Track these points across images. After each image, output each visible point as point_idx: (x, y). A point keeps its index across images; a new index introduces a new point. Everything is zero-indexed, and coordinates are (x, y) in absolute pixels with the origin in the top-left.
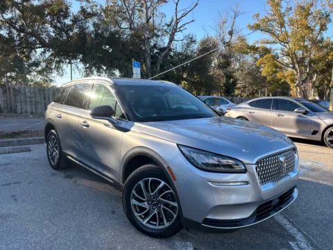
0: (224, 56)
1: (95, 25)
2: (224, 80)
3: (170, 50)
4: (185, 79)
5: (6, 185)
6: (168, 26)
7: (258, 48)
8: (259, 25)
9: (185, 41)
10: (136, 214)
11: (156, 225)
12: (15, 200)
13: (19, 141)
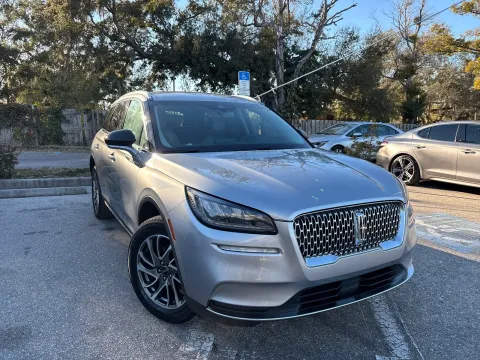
0: (407, 60)
1: (208, 23)
2: (404, 98)
3: (316, 53)
4: (340, 98)
5: (30, 234)
6: (316, 16)
7: (469, 43)
8: (472, 5)
9: (341, 39)
10: (143, 285)
11: (165, 303)
12: (26, 253)
13: (80, 181)
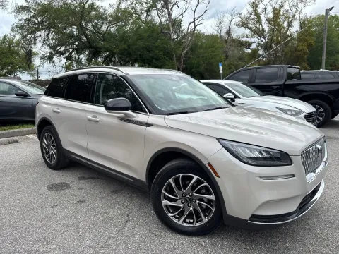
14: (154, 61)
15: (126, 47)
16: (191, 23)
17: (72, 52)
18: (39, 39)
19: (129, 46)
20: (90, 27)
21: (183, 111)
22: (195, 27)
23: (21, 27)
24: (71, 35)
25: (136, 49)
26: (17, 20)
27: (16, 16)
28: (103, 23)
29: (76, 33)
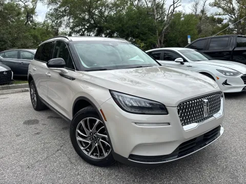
14: (141, 35)
15: (120, 25)
16: (171, 6)
17: (85, 31)
18: (63, 22)
19: (123, 25)
20: (97, 12)
21: (103, 69)
22: (174, 8)
23: (52, 15)
24: (84, 19)
25: (127, 27)
26: (49, 10)
27: (48, 7)
28: (105, 9)
29: (87, 17)
